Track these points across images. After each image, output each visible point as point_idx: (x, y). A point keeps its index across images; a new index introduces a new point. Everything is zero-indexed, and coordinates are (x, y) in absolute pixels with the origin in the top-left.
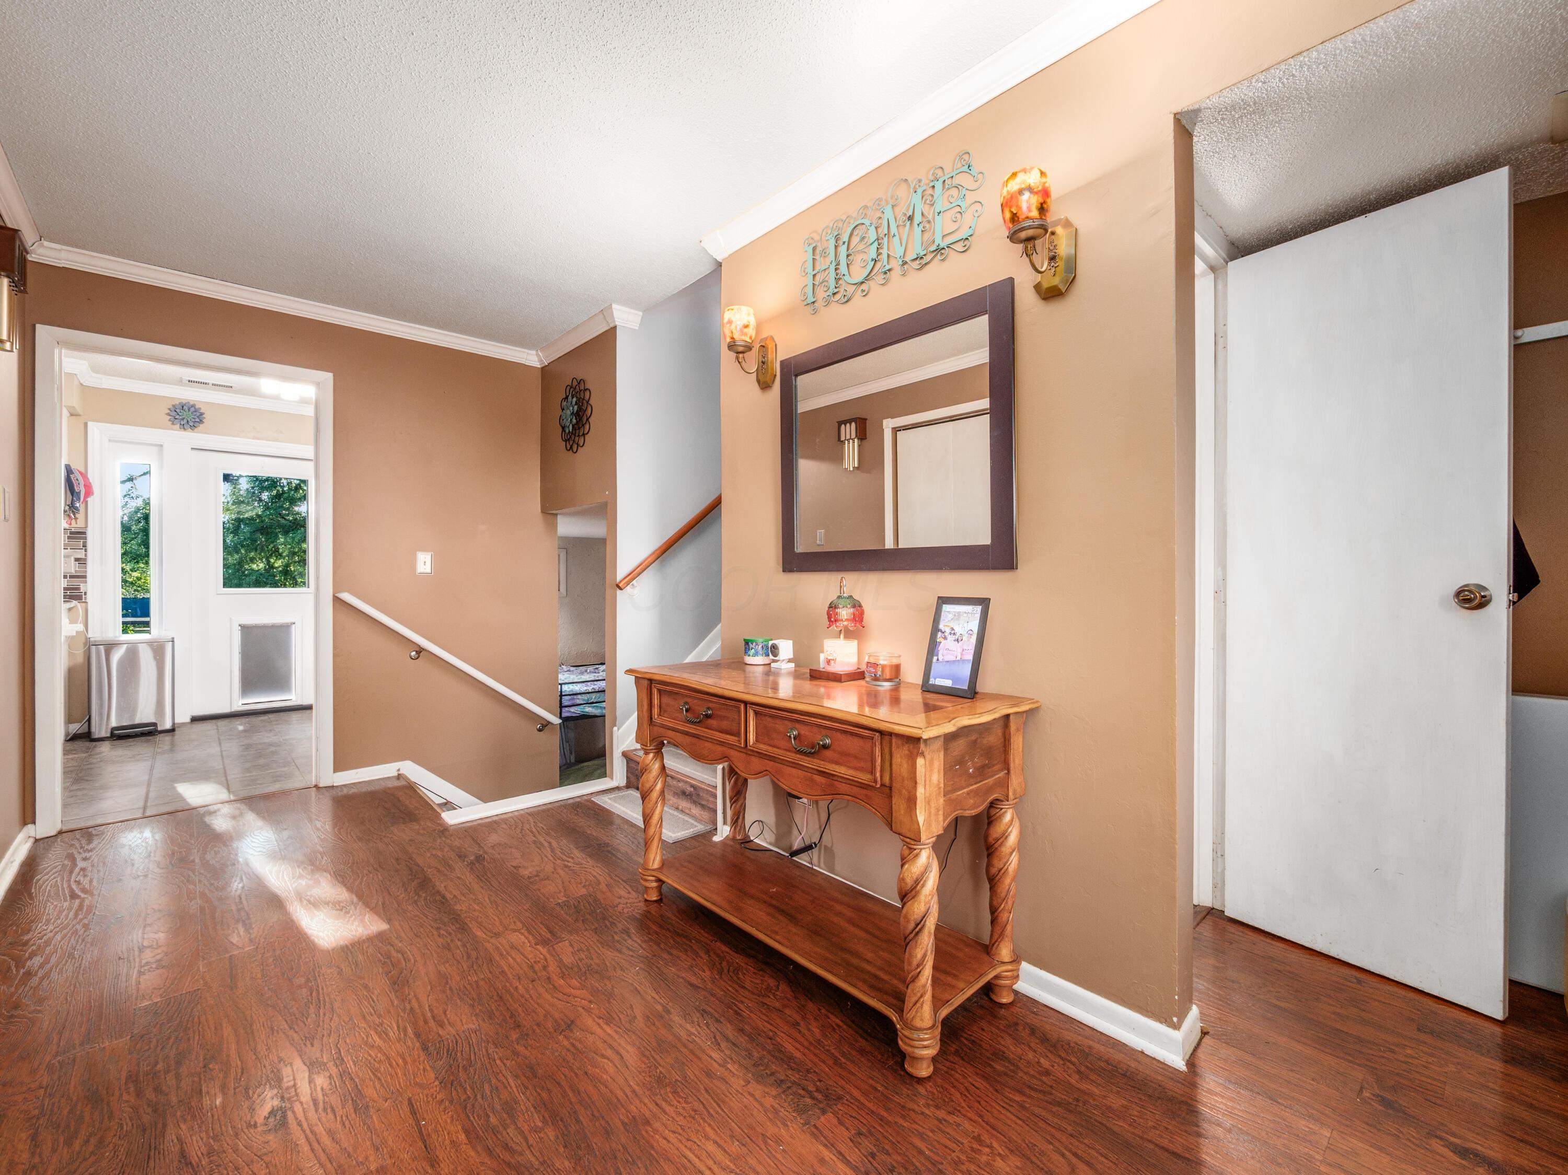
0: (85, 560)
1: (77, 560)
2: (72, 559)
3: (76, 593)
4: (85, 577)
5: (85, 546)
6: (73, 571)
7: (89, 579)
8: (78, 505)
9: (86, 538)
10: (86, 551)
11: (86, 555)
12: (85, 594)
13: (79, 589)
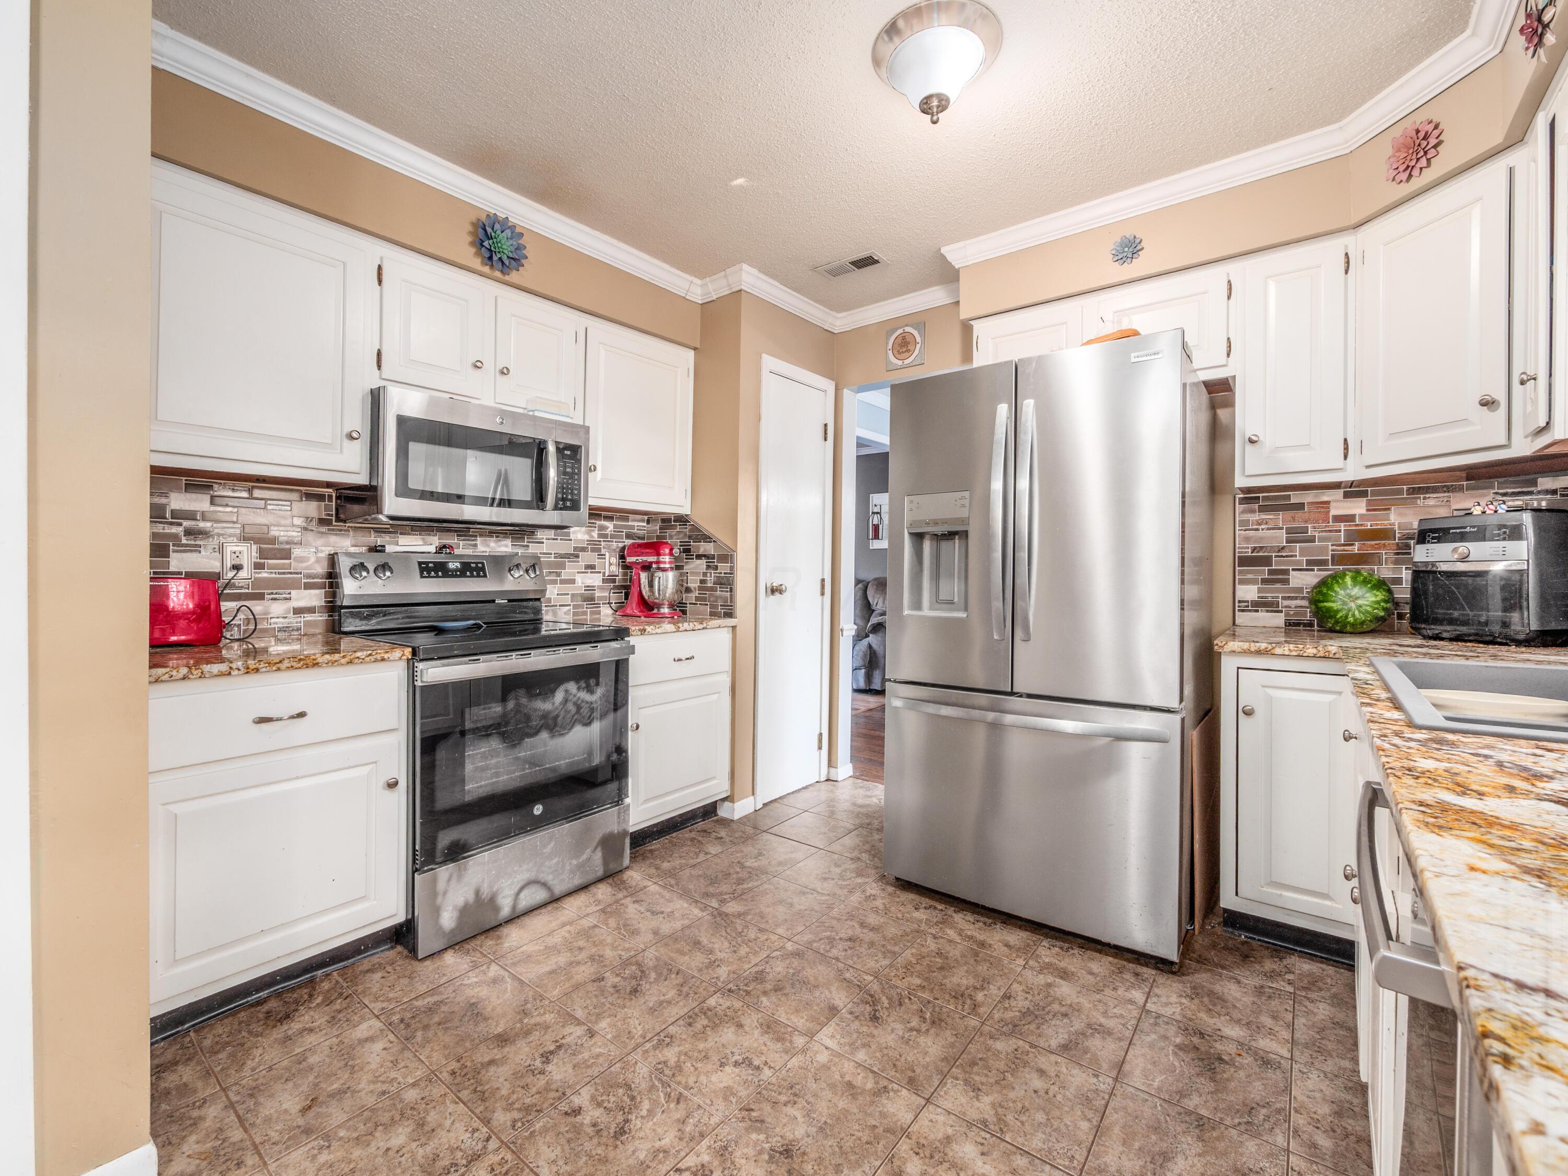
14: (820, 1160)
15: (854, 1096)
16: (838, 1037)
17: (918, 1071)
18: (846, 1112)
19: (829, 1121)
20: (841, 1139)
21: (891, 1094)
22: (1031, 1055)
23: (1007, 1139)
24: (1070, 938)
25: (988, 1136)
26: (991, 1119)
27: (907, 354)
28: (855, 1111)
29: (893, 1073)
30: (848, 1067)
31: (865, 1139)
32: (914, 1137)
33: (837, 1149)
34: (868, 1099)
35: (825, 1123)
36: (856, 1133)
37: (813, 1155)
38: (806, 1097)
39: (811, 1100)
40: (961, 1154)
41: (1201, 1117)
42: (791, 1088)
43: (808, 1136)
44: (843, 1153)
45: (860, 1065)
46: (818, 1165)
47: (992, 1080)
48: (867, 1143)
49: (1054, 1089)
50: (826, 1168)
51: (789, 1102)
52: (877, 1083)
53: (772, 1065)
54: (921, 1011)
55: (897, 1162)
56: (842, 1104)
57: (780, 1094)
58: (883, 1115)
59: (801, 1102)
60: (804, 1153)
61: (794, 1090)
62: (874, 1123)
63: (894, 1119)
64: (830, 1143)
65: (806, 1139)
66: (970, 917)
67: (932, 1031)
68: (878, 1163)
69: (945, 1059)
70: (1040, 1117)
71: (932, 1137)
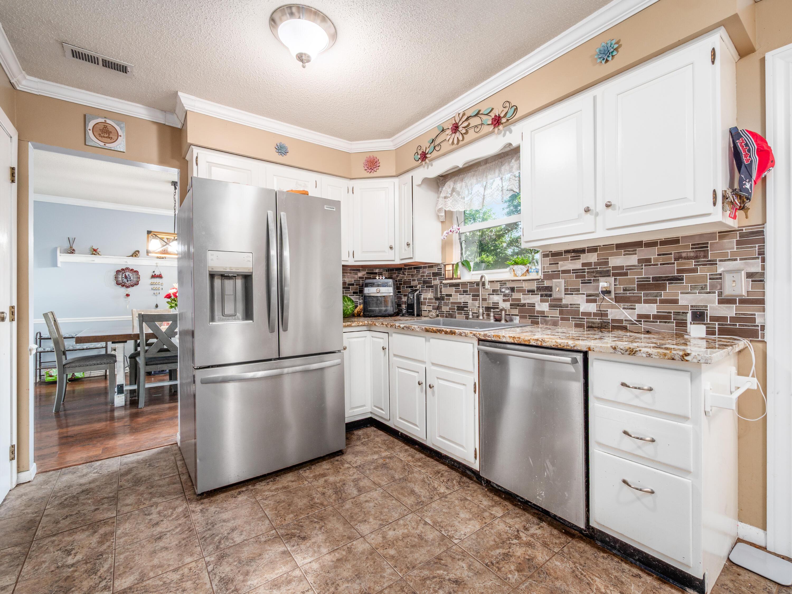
0: (763, 274)
1: (749, 275)
2: (743, 274)
3: (748, 326)
4: (762, 302)
5: (762, 253)
6: (744, 293)
7: (768, 305)
8: (748, 186)
9: (763, 241)
10: (763, 260)
11: (763, 268)
12: (763, 328)
13: (754, 320)
14: (375, 582)
15: (347, 560)
16: (306, 556)
17: (345, 534)
18: (353, 566)
19: (356, 574)
20: (368, 571)
21: (353, 547)
22: (358, 500)
23: (391, 521)
24: (304, 465)
25: (387, 526)
26: (381, 522)
27: (109, 140)
28: (355, 562)
29: (342, 543)
30: (328, 558)
31: (372, 563)
32: (378, 547)
33: (372, 575)
34: (351, 556)
35: (356, 575)
36: (367, 565)
37: (372, 584)
38: (337, 579)
39: (340, 578)
40: (392, 537)
41: (403, 478)
42: (327, 584)
43: (361, 584)
44: (376, 573)
45: (330, 553)
46: (378, 584)
47: (363, 515)
48: (374, 563)
49: (376, 501)
50: (380, 581)
51: (336, 587)
52: (344, 550)
53: (307, 590)
54: (312, 521)
55: (388, 556)
56: (349, 566)
57: (328, 590)
58: (363, 553)
59: (340, 582)
60: (369, 588)
61: (330, 584)
62: (365, 557)
63: (367, 550)
64: (368, 576)
65: (362, 585)
66: (263, 483)
67: (326, 522)
68: (385, 563)
69: (344, 524)
70: (386, 510)
71: (380, 542)
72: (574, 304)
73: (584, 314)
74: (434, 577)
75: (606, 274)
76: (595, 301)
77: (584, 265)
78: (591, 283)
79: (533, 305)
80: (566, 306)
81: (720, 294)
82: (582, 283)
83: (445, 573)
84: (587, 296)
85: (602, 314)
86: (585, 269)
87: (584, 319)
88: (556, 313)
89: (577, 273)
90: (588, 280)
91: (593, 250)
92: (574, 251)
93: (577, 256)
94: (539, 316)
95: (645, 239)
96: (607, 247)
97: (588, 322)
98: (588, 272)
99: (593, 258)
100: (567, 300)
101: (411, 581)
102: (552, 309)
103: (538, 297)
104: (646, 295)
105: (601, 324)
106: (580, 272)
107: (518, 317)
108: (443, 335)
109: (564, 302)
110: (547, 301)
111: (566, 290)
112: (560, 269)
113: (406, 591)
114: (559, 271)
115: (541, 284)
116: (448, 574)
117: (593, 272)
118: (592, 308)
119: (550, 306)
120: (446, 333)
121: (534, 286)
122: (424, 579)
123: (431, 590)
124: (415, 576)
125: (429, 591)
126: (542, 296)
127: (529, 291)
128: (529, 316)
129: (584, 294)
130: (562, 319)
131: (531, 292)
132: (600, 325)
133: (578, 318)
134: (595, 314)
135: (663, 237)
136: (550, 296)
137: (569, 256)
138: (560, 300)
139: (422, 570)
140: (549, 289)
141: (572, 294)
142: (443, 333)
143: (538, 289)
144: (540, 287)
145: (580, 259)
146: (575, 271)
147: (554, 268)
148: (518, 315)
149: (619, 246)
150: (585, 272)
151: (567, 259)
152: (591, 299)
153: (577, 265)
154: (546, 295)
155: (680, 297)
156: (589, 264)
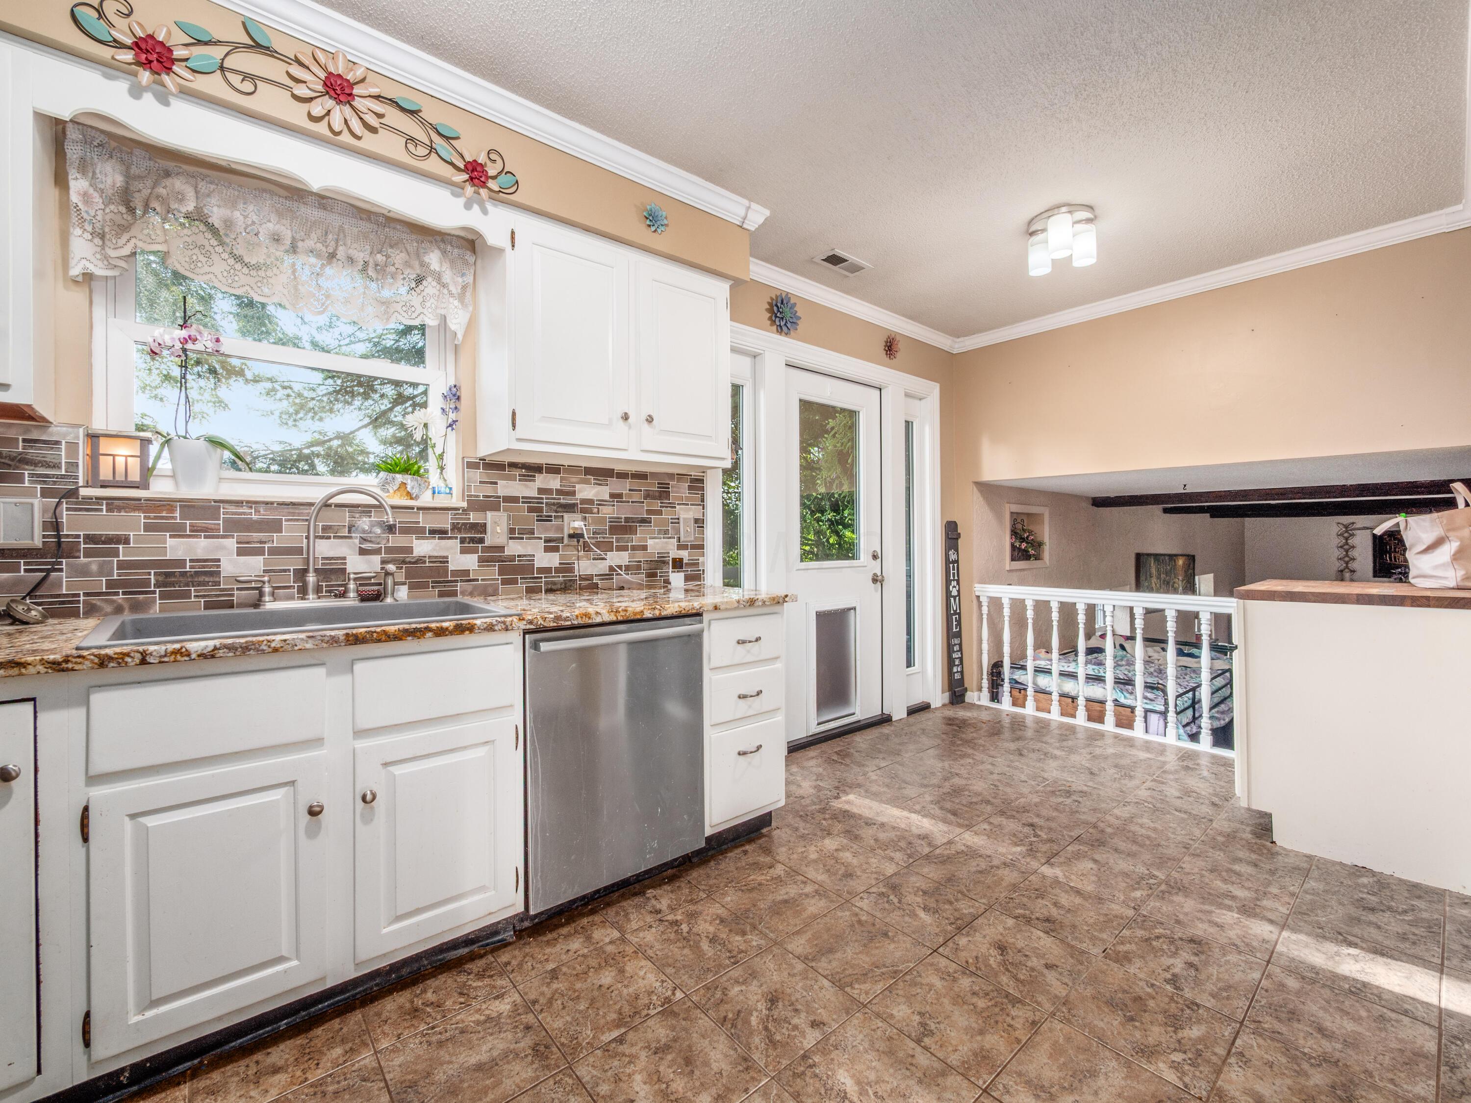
72: (525, 556)
73: (542, 570)
74: (766, 1029)
75: (570, 508)
76: (555, 549)
77: (541, 491)
78: (551, 521)
79: (444, 560)
80: (512, 558)
81: (679, 539)
82: (538, 520)
83: (755, 1014)
84: (546, 541)
85: (566, 568)
86: (542, 498)
87: (541, 578)
88: (493, 573)
89: (530, 503)
90: (547, 516)
91: (554, 469)
92: (524, 466)
93: (528, 476)
94: (457, 581)
95: (618, 467)
96: (573, 470)
97: (546, 583)
98: (547, 503)
99: (554, 482)
100: (514, 548)
101: (779, 1062)
102: (483, 566)
103: (455, 544)
104: (618, 540)
105: (566, 584)
106: (533, 503)
107: (406, 587)
108: (430, 642)
109: (507, 552)
110: (474, 551)
111: (512, 531)
112: (501, 493)
113: (802, 1069)
114: (499, 497)
115: (465, 519)
116: (757, 1011)
117: (554, 504)
118: (552, 560)
119: (481, 560)
120: (441, 632)
121: (446, 522)
122: (772, 1042)
123: (793, 1033)
124: (768, 1056)
125: (796, 1036)
126: (463, 541)
127: (433, 532)
128: (432, 582)
129: (540, 538)
130: (505, 582)
131: (441, 533)
132: (563, 586)
133: (531, 578)
134: (558, 570)
135: (634, 469)
136: (481, 541)
137: (517, 472)
138: (501, 548)
139: (752, 1046)
140: (481, 528)
141: (522, 538)
142: (430, 634)
143: (455, 527)
144: (458, 523)
145: (534, 481)
146: (527, 499)
147: (488, 490)
148: (404, 584)
149: (589, 471)
150: (542, 503)
151: (512, 478)
152: (551, 546)
153: (529, 490)
154: (472, 540)
155: (650, 542)
156: (547, 491)
